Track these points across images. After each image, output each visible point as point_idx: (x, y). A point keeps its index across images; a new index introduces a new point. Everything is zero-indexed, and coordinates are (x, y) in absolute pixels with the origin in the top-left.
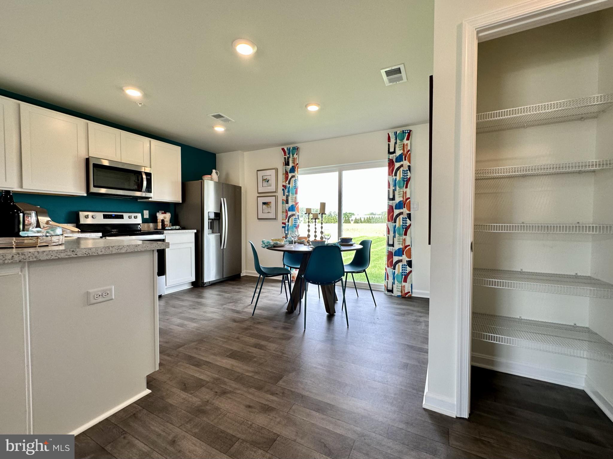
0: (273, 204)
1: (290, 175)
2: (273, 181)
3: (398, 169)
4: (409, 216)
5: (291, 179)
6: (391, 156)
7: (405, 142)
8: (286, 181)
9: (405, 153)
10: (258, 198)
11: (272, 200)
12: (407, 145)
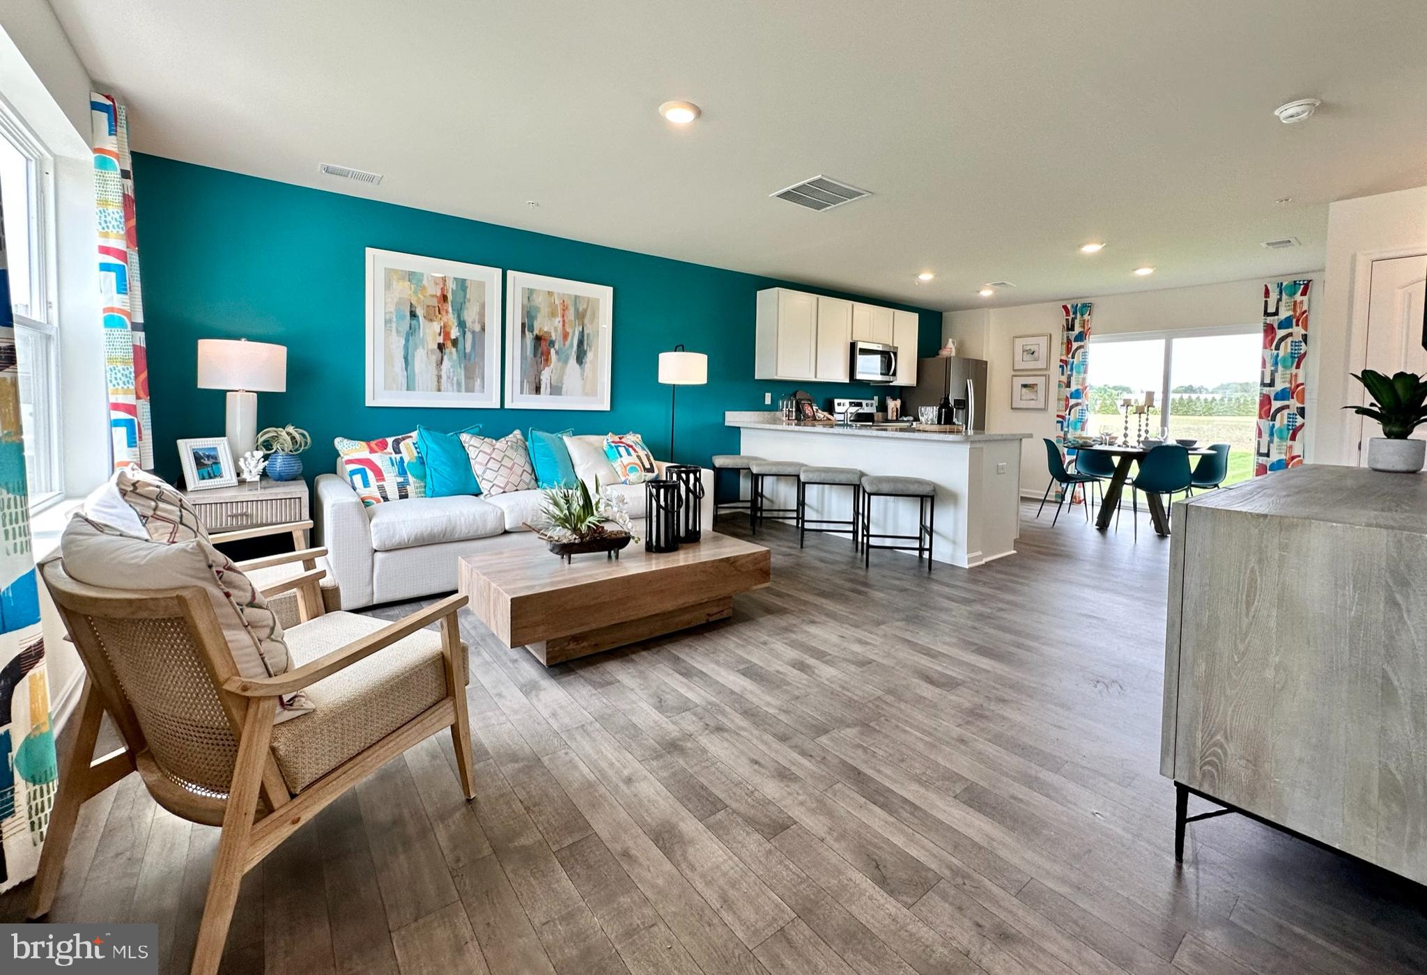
0: (1041, 388)
1: (1075, 345)
2: (1043, 351)
3: (1283, 339)
4: (1302, 412)
5: (1077, 350)
6: (1270, 320)
7: (1298, 297)
8: (1068, 352)
9: (1298, 314)
10: (1015, 378)
11: (1040, 381)
12: (1302, 302)
